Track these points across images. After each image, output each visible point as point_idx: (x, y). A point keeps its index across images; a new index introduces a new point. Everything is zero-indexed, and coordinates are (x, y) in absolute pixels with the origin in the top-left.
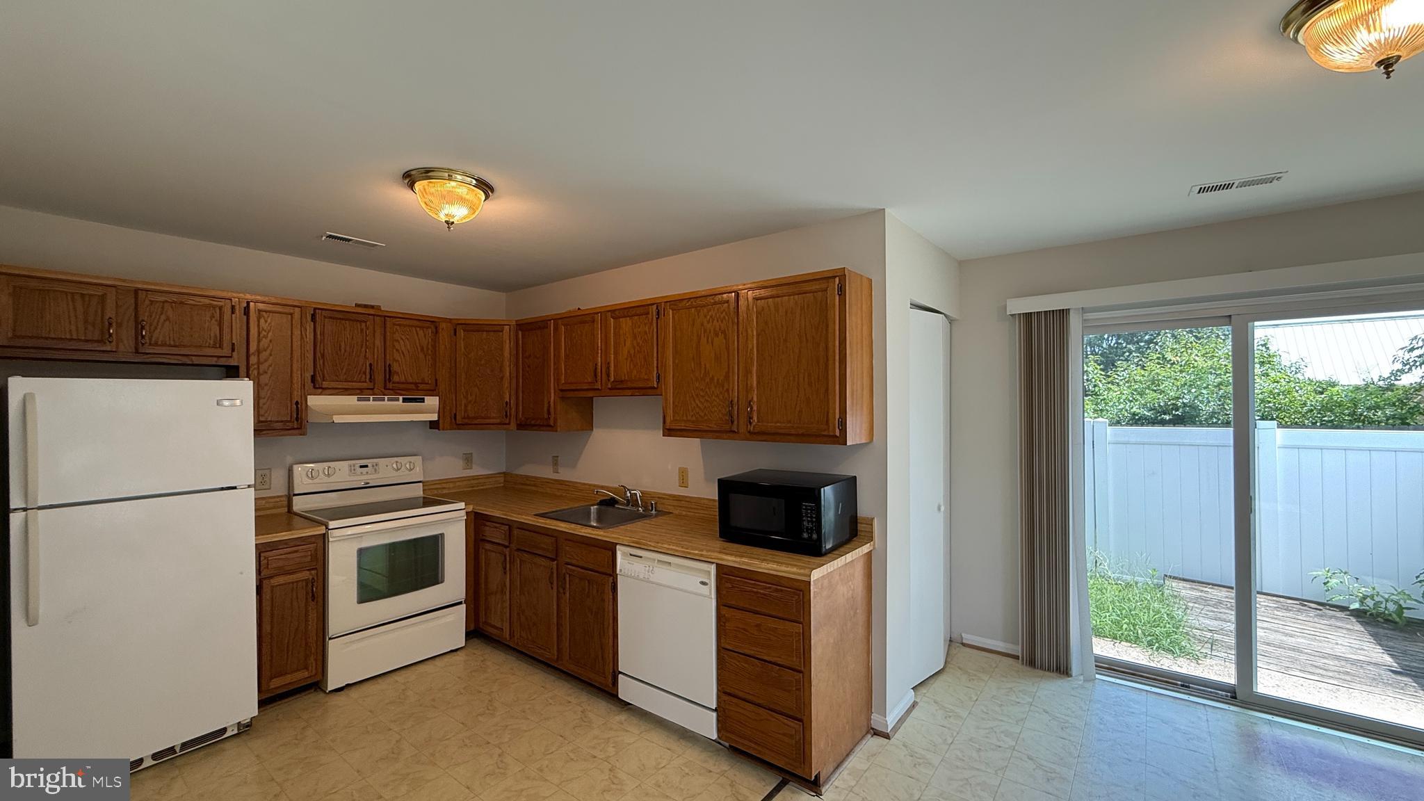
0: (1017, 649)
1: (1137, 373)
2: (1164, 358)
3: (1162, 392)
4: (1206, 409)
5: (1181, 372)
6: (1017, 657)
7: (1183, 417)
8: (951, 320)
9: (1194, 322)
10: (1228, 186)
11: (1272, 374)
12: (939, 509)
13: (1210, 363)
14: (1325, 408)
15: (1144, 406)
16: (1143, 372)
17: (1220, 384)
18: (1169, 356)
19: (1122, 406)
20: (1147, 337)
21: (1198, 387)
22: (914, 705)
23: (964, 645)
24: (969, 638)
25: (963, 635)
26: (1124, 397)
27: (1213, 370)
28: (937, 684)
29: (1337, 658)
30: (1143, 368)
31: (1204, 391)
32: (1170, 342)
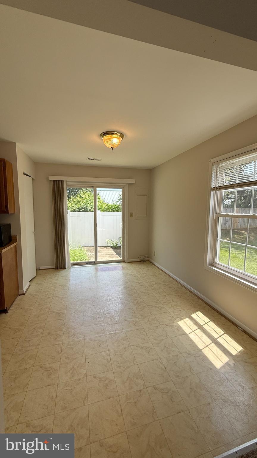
0: (54, 267)
1: (75, 200)
2: (80, 196)
3: (80, 204)
4: (89, 208)
5: (84, 200)
6: (54, 268)
7: (85, 210)
8: (33, 179)
9: (86, 187)
10: (93, 159)
11: (100, 201)
12: (33, 233)
13: (89, 198)
14: (108, 208)
15: (77, 208)
16: (76, 199)
17: (91, 203)
18: (81, 195)
19: (72, 208)
20: (76, 190)
21: (87, 203)
22: (30, 285)
23: (40, 270)
24: (41, 268)
25: (40, 267)
26: (72, 205)
27: (90, 199)
28: (35, 280)
29: (109, 255)
30: (76, 198)
31: (88, 204)
32: (81, 192)
